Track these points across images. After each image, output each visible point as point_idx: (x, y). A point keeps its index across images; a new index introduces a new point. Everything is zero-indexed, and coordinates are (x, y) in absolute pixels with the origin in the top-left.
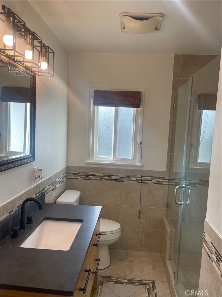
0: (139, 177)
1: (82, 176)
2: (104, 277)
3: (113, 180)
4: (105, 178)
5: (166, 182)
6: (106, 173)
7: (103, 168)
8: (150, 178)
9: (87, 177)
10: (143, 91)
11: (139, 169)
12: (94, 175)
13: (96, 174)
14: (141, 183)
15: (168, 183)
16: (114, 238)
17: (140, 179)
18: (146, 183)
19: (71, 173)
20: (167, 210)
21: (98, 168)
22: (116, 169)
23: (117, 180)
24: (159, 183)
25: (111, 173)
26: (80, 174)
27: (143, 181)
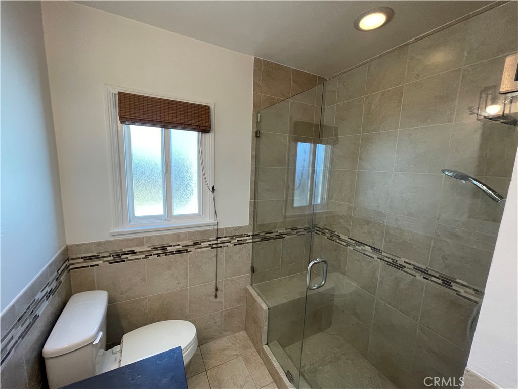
0: (214, 240)
1: (106, 259)
3: (171, 253)
4: (156, 252)
5: (249, 239)
6: (157, 243)
7: (150, 237)
8: (228, 238)
9: (118, 258)
10: (212, 107)
11: (212, 228)
12: (132, 253)
13: (136, 249)
14: (217, 247)
15: (251, 241)
17: (215, 242)
18: (224, 247)
19: (78, 258)
20: (252, 275)
21: (140, 238)
22: (175, 234)
23: (177, 252)
24: (240, 243)
25: (165, 242)
26: (101, 255)
27: (219, 245)
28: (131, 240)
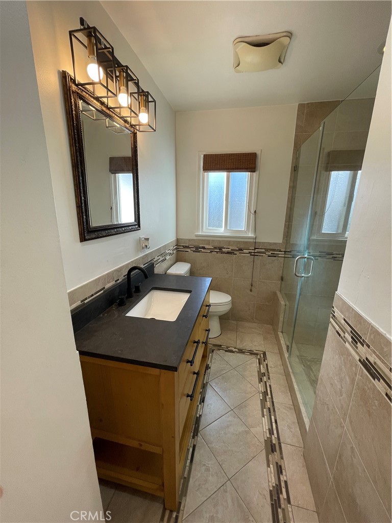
0: (252, 250)
1: (192, 249)
2: (215, 345)
3: (224, 253)
4: (215, 250)
5: (281, 254)
6: (217, 245)
7: (213, 241)
8: (264, 250)
9: (197, 249)
10: (258, 153)
11: (252, 240)
12: (204, 248)
13: (207, 247)
14: (254, 255)
15: (283, 256)
16: (225, 309)
17: (253, 251)
18: (260, 256)
19: (180, 246)
20: (281, 284)
21: (208, 240)
22: (227, 241)
23: (228, 253)
24: (273, 256)
25: (222, 245)
26: (190, 246)
27: (256, 254)
28: (204, 240)
